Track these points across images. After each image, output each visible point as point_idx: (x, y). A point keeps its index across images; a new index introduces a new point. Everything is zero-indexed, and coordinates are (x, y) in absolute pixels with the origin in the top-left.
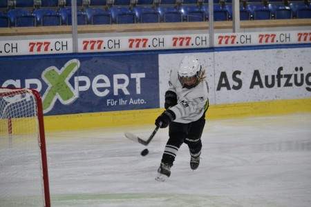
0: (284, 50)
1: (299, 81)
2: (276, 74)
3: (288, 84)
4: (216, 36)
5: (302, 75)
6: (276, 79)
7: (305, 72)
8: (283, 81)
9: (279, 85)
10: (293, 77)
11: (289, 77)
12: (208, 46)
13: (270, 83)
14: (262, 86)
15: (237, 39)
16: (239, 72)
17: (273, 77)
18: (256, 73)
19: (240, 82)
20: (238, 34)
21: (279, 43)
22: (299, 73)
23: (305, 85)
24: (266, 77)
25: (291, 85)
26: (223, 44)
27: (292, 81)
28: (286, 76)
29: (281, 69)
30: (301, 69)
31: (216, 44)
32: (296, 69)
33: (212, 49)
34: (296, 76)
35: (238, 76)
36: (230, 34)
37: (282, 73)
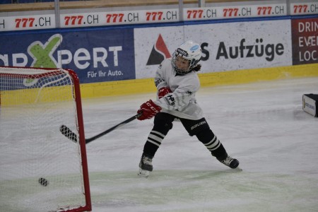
0: (246, 23)
1: (260, 52)
2: (239, 45)
3: (249, 55)
4: (185, 10)
5: (262, 46)
6: (239, 50)
7: (265, 44)
8: (246, 51)
9: (242, 56)
10: (254, 48)
11: (250, 48)
12: (178, 20)
13: (234, 54)
14: (226, 57)
15: (204, 14)
16: (206, 44)
17: (237, 48)
18: (222, 45)
19: (207, 53)
20: (204, 9)
21: (242, 16)
22: (259, 44)
23: (265, 55)
24: (231, 49)
25: (252, 55)
26: (192, 18)
27: (253, 52)
28: (248, 47)
29: (243, 41)
30: (261, 40)
31: (185, 18)
32: (257, 41)
33: (181, 23)
34: (257, 47)
35: (205, 48)
36: (198, 9)
37: (245, 44)
